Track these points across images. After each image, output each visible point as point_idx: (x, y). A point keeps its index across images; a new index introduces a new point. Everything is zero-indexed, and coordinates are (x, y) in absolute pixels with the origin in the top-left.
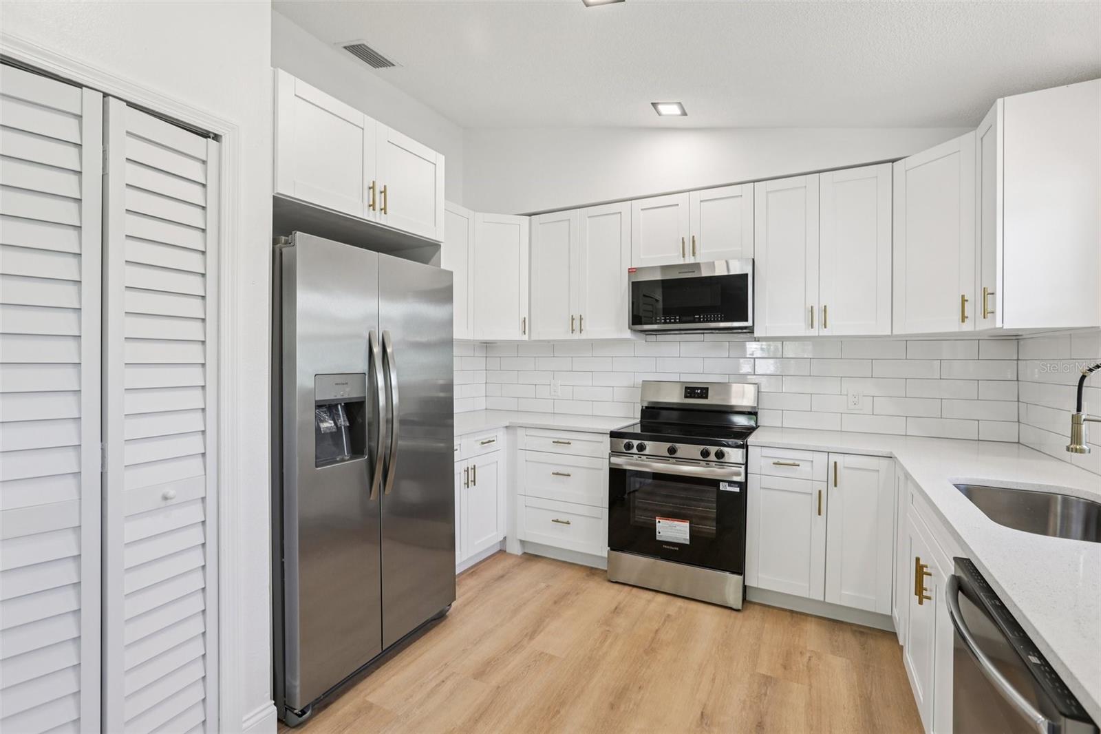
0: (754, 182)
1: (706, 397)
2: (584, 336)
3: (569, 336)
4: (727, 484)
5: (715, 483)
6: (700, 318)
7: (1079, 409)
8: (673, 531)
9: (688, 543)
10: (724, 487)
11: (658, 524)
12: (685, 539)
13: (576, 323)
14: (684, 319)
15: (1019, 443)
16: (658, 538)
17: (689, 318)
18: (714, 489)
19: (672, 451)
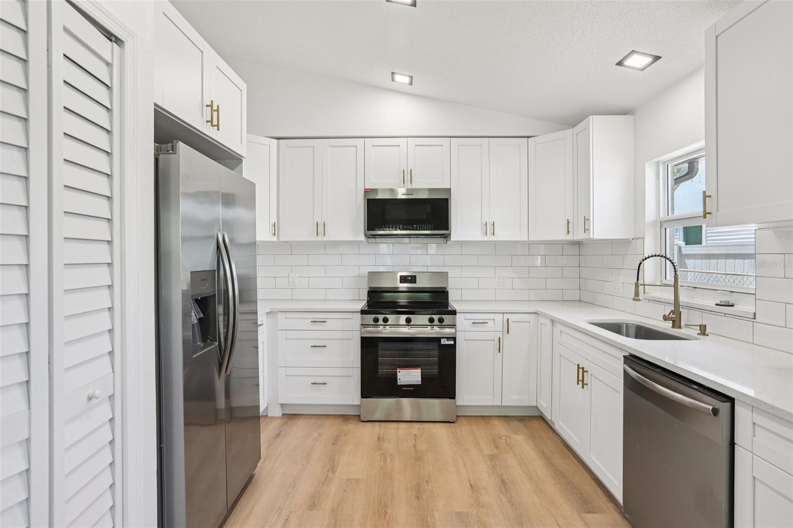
0: (450, 137)
1: (415, 282)
2: (326, 239)
3: (315, 238)
4: (446, 339)
5: (438, 339)
6: (417, 227)
7: (638, 280)
8: (410, 376)
9: (420, 383)
10: (444, 342)
11: (398, 374)
12: (418, 381)
13: (320, 228)
14: (406, 227)
15: (580, 301)
16: (399, 384)
17: (408, 227)
18: (437, 344)
19: (408, 321)
